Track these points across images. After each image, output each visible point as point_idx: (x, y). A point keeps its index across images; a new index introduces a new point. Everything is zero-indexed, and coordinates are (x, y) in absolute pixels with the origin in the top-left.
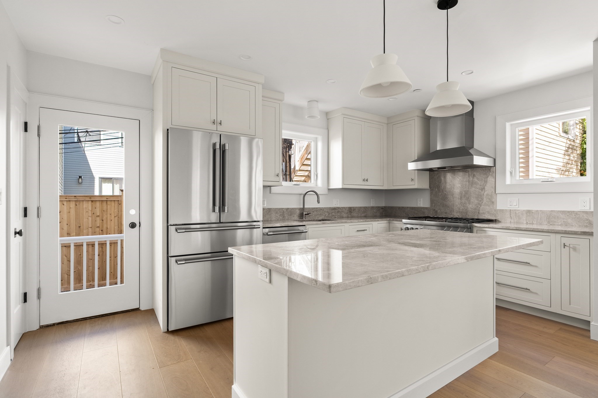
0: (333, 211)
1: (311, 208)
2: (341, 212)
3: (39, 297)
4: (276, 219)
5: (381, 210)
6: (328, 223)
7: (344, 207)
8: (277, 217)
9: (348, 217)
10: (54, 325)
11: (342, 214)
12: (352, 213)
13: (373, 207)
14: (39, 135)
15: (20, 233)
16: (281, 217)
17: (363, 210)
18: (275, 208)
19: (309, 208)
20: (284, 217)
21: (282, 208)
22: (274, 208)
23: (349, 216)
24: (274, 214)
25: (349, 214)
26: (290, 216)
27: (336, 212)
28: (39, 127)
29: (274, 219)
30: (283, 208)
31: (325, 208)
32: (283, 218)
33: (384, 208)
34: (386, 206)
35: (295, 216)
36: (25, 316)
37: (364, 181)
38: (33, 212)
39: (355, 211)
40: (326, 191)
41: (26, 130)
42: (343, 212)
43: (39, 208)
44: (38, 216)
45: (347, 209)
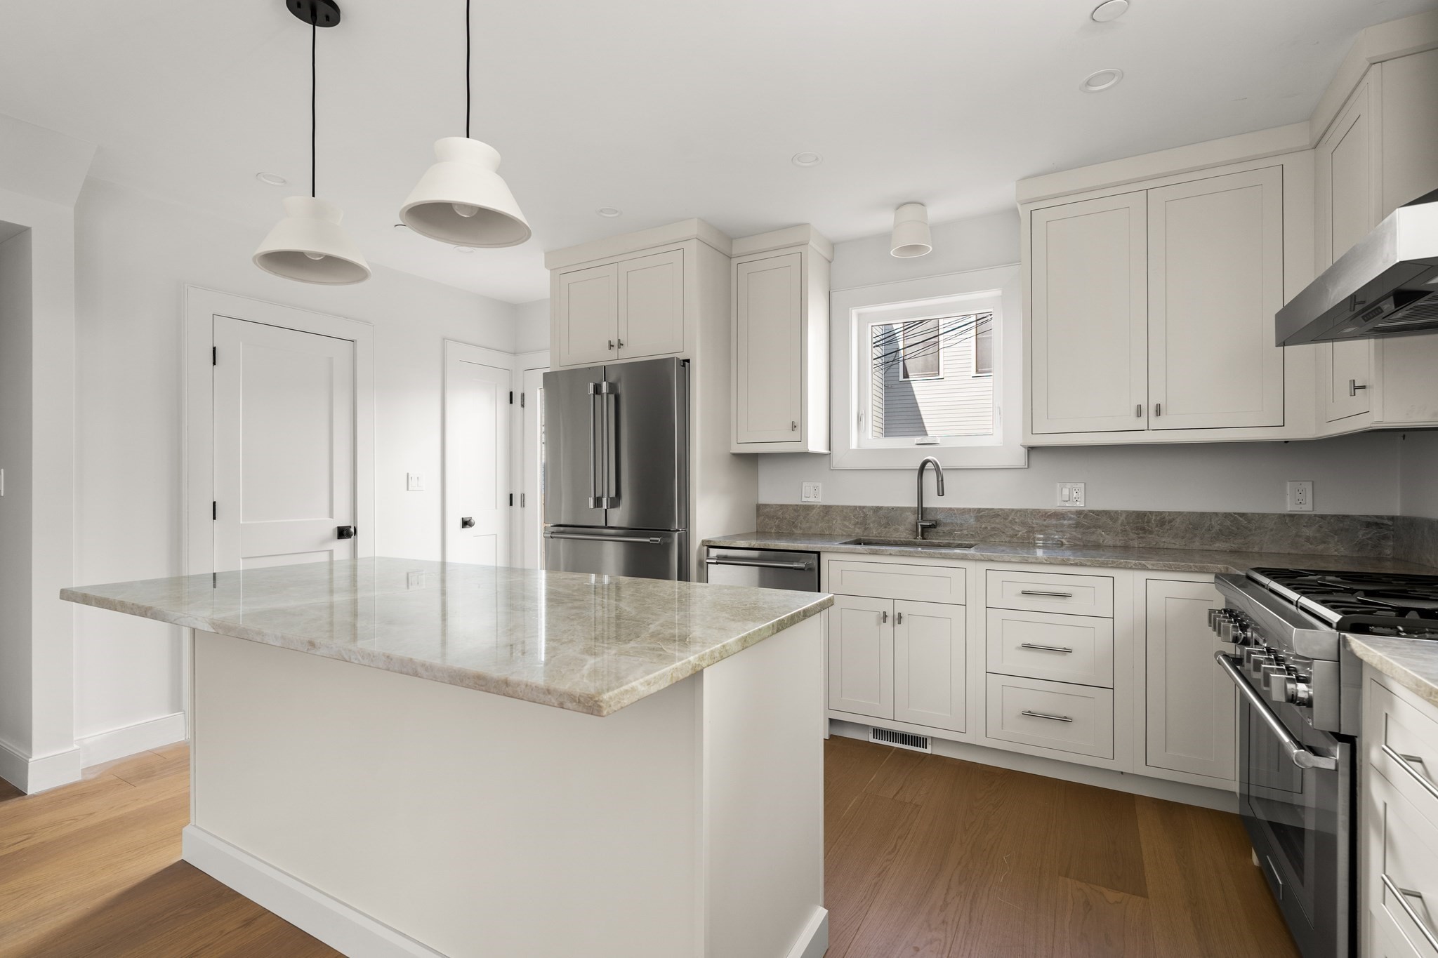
0: (1054, 522)
1: (958, 509)
2: (1089, 528)
4: (845, 533)
5: (1361, 534)
6: (891, 554)
7: (1106, 513)
8: (846, 529)
9: (1126, 548)
11: (1093, 533)
12: (1151, 533)
13: (1292, 516)
14: (523, 406)
15: (466, 523)
16: (859, 528)
17: (1218, 528)
18: (843, 506)
19: (950, 509)
20: (866, 529)
21: (860, 507)
22: (838, 506)
23: (1136, 543)
24: (839, 521)
25: (1132, 536)
26: (885, 527)
27: (1062, 525)
28: (523, 395)
29: (839, 531)
30: (864, 507)
31: (1013, 510)
32: (864, 531)
33: (1386, 522)
34: (1407, 514)
35: (902, 528)
37: (1139, 414)
38: (517, 500)
39: (1167, 527)
40: (1019, 458)
41: (511, 402)
42: (1100, 527)
43: (523, 496)
44: (523, 505)
45: (1122, 518)
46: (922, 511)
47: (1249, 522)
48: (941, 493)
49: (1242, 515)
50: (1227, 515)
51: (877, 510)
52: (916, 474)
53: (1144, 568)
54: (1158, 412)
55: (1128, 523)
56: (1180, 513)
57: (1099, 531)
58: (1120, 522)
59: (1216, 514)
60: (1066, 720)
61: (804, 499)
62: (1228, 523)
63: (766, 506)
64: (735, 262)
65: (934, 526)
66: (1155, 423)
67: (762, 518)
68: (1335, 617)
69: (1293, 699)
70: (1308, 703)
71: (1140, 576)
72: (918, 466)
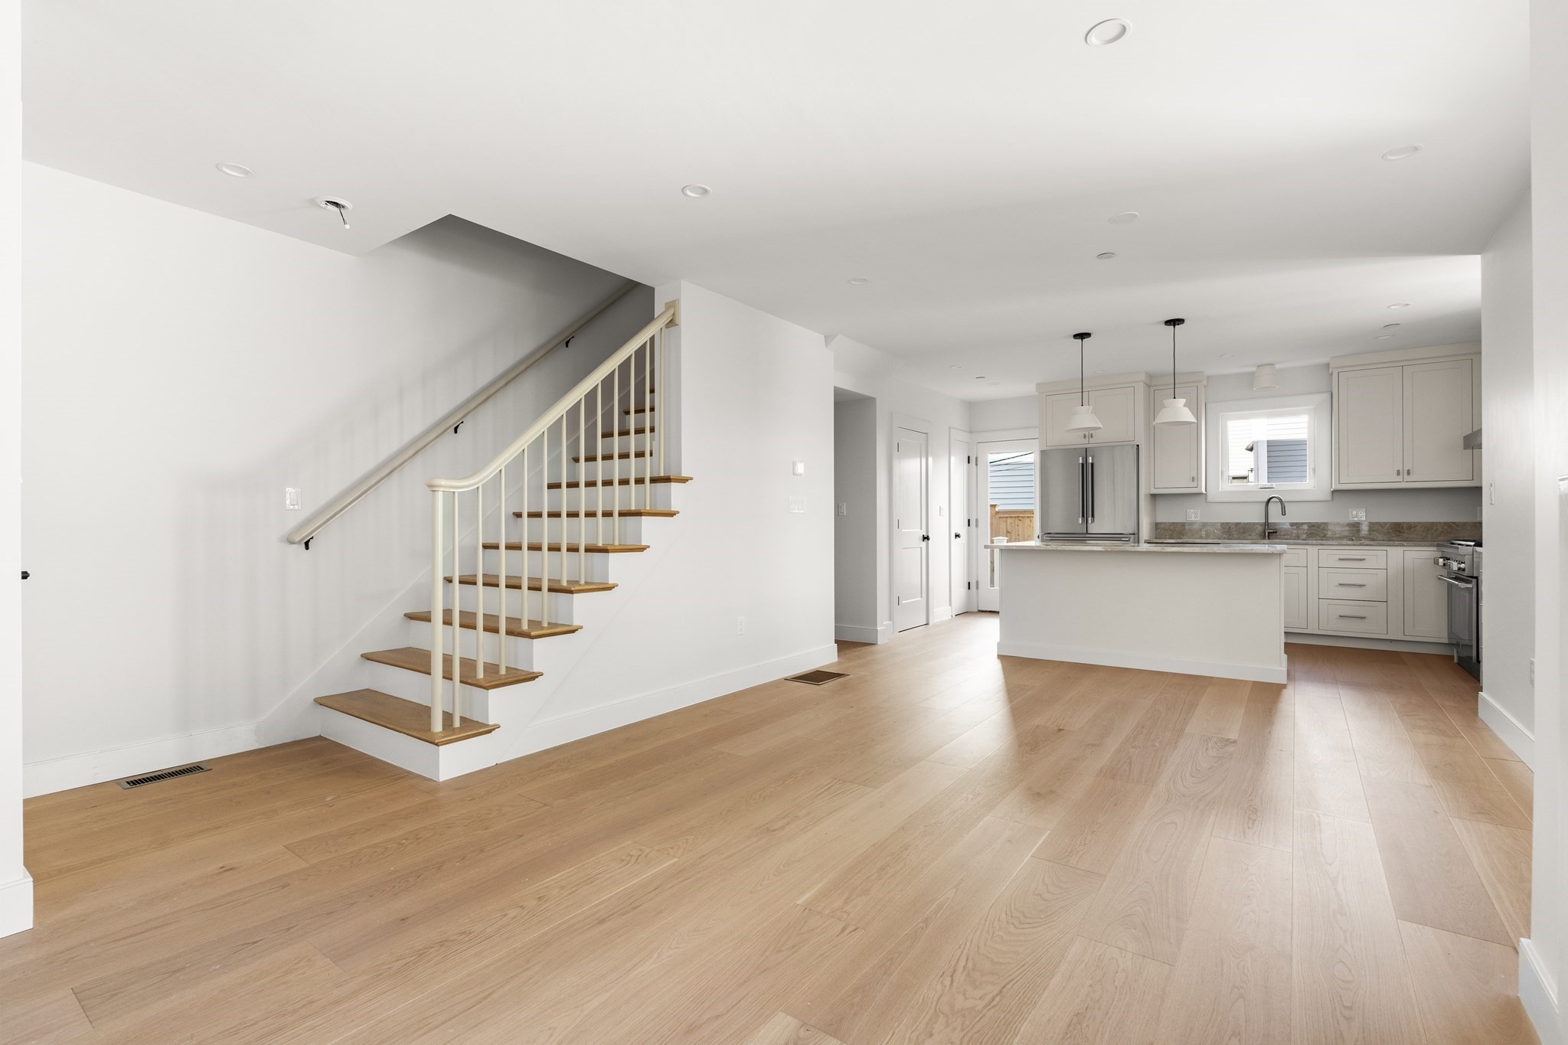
0: (1347, 528)
3: (977, 588)
4: (1216, 537)
7: (1378, 523)
8: (1217, 535)
10: (986, 611)
14: (976, 464)
15: (957, 536)
16: (1226, 535)
18: (1215, 523)
20: (1230, 535)
21: (1226, 523)
22: (1212, 523)
23: (1395, 538)
24: (1213, 531)
26: (1243, 534)
28: (976, 458)
29: (1212, 536)
30: (1230, 523)
35: (1254, 534)
36: (969, 599)
37: (1398, 473)
38: (973, 523)
39: (1412, 530)
40: (1328, 497)
41: (969, 462)
42: (1374, 531)
43: (977, 520)
44: (977, 526)
45: (1388, 526)
46: (1267, 524)
47: (1458, 526)
48: (1284, 514)
49: (1454, 523)
50: (1445, 523)
51: (1237, 524)
52: (1264, 504)
53: (1403, 545)
54: (1409, 473)
55: (1391, 529)
56: (1420, 523)
57: (1374, 533)
58: (1386, 528)
59: (1440, 523)
60: (1363, 618)
61: (1188, 519)
62: (1446, 527)
63: (1161, 523)
64: (1152, 389)
65: (1276, 532)
66: (1407, 478)
67: (1159, 531)
68: (1473, 544)
69: (1459, 569)
70: (1464, 570)
71: (1400, 550)
72: (1266, 500)
